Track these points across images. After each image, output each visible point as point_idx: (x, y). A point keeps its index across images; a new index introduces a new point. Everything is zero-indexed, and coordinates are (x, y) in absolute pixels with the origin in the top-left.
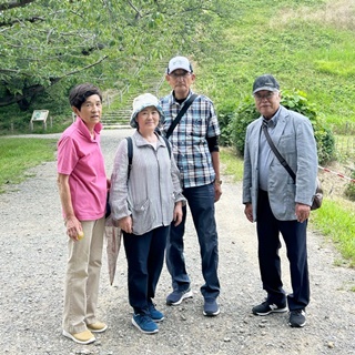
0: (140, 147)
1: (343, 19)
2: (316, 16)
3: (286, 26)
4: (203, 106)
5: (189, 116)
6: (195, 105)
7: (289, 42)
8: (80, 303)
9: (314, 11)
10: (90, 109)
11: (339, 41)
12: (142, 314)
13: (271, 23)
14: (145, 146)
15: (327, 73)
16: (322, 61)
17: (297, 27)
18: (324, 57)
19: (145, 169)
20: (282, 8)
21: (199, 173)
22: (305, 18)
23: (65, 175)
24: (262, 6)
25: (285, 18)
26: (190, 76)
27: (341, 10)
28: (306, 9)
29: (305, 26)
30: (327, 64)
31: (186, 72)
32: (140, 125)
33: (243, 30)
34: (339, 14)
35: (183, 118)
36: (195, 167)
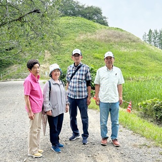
0: (54, 84)
1: (103, 38)
2: (93, 37)
3: (82, 41)
4: (85, 68)
5: (78, 72)
6: (82, 68)
7: (84, 47)
8: (36, 143)
9: (92, 35)
10: (35, 70)
11: (102, 46)
12: (56, 146)
13: (77, 39)
14: (56, 84)
15: (98, 58)
16: (96, 54)
17: (86, 41)
18: (96, 52)
19: (56, 92)
20: (80, 33)
21: (81, 94)
22: (89, 37)
23: (27, 96)
24: (73, 32)
25: (82, 38)
26: (80, 57)
27: (102, 34)
28: (89, 34)
29: (89, 41)
30: (97, 55)
31: (79, 55)
32: (53, 76)
33: (66, 42)
34: (101, 36)
35: (76, 73)
36: (79, 91)
